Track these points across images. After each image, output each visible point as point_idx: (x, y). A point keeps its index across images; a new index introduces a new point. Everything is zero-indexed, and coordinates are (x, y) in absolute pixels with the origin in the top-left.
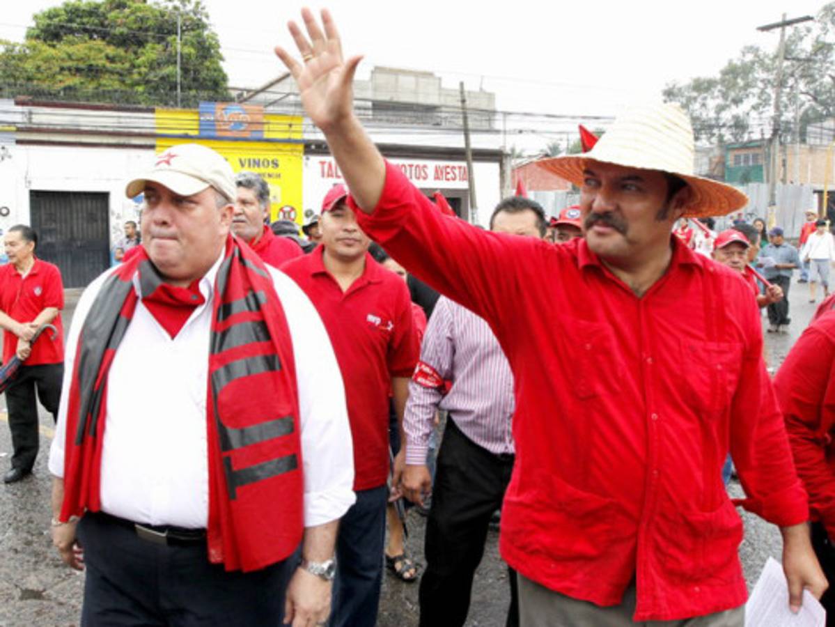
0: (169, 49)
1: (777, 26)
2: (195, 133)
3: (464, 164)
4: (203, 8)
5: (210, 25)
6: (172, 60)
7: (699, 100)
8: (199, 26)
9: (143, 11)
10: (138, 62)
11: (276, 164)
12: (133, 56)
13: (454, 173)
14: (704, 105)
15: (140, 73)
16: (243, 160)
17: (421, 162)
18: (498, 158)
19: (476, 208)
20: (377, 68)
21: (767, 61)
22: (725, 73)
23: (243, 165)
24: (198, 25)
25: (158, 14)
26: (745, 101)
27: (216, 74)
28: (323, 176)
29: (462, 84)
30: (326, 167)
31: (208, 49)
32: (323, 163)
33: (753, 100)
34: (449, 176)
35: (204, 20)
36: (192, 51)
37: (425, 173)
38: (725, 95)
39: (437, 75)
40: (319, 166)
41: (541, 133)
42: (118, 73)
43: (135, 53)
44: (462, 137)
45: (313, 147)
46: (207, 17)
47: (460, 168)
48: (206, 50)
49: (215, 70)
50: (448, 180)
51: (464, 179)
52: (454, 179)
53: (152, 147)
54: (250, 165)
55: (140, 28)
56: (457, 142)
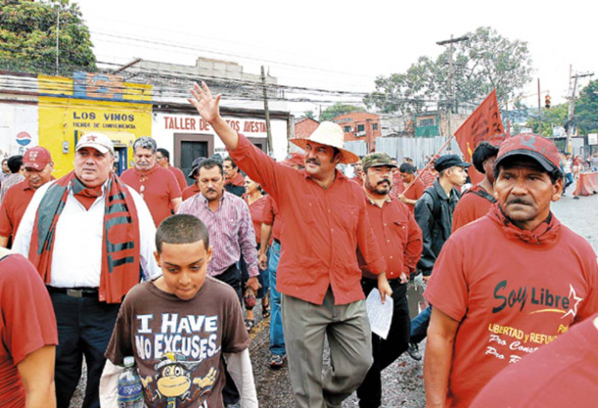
0: (51, 35)
1: (449, 42)
2: (70, 93)
3: (264, 121)
4: (77, 9)
5: (83, 21)
6: (53, 43)
7: (396, 86)
8: (75, 20)
9: (31, 7)
10: (25, 43)
11: (132, 119)
12: (22, 39)
13: (257, 127)
14: (399, 91)
15: (28, 52)
16: (107, 115)
17: (235, 119)
18: (286, 117)
19: (272, 150)
20: (200, 58)
21: (433, 66)
22: (410, 71)
23: (107, 118)
24: (73, 19)
25: (43, 10)
26: (422, 89)
27: (86, 55)
28: (166, 128)
29: (262, 68)
30: (169, 121)
31: (82, 37)
32: (166, 118)
33: (426, 89)
34: (254, 129)
35: (79, 17)
36: (69, 38)
37: (238, 126)
38: (410, 85)
39: (240, 64)
40: (164, 120)
41: (313, 101)
42: (10, 50)
43: (25, 37)
44: (263, 103)
45: (159, 107)
46: (81, 15)
47: (261, 123)
48: (80, 37)
49: (86, 52)
50: (253, 131)
51: (264, 131)
52: (257, 131)
53: (35, 103)
54: (112, 119)
55: (29, 19)
56: (259, 106)
